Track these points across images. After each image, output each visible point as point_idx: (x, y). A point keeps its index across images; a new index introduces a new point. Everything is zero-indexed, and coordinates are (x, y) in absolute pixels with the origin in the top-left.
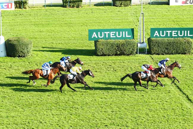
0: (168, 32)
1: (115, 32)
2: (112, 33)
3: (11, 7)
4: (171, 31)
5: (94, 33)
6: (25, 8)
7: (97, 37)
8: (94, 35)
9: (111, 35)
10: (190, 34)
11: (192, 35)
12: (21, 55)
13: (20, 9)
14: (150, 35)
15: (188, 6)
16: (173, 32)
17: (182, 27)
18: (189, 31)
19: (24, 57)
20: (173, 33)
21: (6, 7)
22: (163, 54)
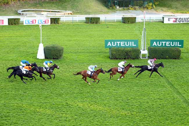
0: (163, 43)
1: (124, 42)
2: (123, 43)
3: (48, 23)
4: (165, 42)
5: (109, 43)
6: (58, 23)
7: (111, 45)
8: (109, 44)
9: (122, 44)
10: (179, 45)
11: (181, 45)
12: (55, 58)
13: (54, 24)
14: (150, 45)
15: (177, 24)
16: (167, 42)
17: (173, 39)
18: (178, 43)
19: (57, 59)
20: (167, 44)
21: (44, 23)
22: (160, 59)
